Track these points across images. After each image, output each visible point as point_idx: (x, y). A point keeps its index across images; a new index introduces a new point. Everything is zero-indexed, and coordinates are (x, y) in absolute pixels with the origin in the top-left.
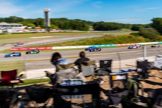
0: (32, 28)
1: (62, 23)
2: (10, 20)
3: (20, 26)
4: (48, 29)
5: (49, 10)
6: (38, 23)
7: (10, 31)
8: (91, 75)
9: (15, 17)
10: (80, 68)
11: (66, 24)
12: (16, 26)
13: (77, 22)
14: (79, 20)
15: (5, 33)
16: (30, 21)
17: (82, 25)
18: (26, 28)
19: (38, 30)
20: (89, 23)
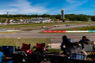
0: (55, 20)
1: (72, 17)
2: (44, 16)
3: (49, 19)
4: (64, 21)
5: (64, 10)
6: (58, 17)
7: (43, 22)
8: (91, 51)
9: (46, 14)
10: (82, 45)
11: (74, 17)
12: (47, 19)
13: (80, 16)
14: (82, 15)
15: (41, 23)
16: (53, 16)
17: (84, 18)
18: (52, 20)
19: (58, 21)
20: (89, 16)
